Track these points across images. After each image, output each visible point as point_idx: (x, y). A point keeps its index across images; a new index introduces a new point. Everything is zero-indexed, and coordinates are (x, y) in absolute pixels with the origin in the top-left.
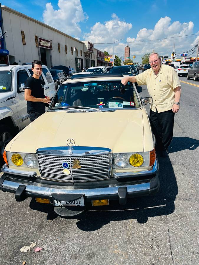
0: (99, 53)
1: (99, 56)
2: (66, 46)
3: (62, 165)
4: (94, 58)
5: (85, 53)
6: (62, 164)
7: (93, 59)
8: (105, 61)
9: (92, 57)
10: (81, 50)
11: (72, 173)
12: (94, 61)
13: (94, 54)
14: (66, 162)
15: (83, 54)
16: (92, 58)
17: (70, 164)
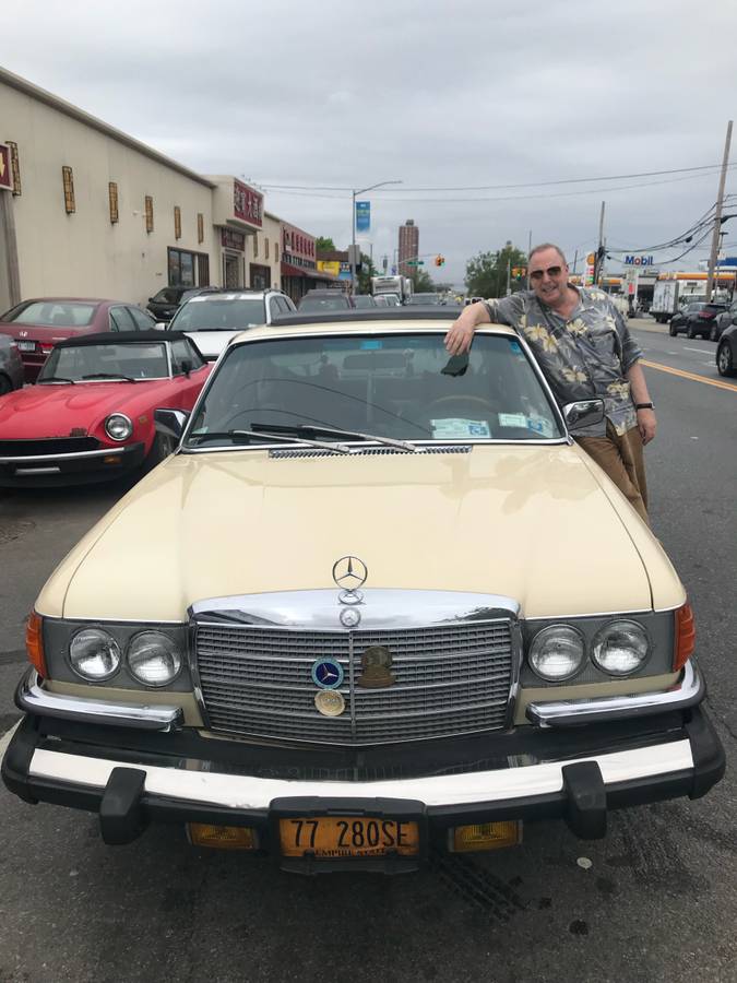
0: (291, 237)
1: (288, 248)
2: (112, 185)
3: (314, 676)
4: (267, 257)
5: (218, 228)
6: (314, 668)
7: (260, 260)
8: (319, 272)
9: (256, 249)
10: (200, 217)
11: (353, 710)
12: (268, 269)
13: (267, 240)
14: (328, 660)
15: (208, 232)
16: (256, 255)
17: (347, 664)
